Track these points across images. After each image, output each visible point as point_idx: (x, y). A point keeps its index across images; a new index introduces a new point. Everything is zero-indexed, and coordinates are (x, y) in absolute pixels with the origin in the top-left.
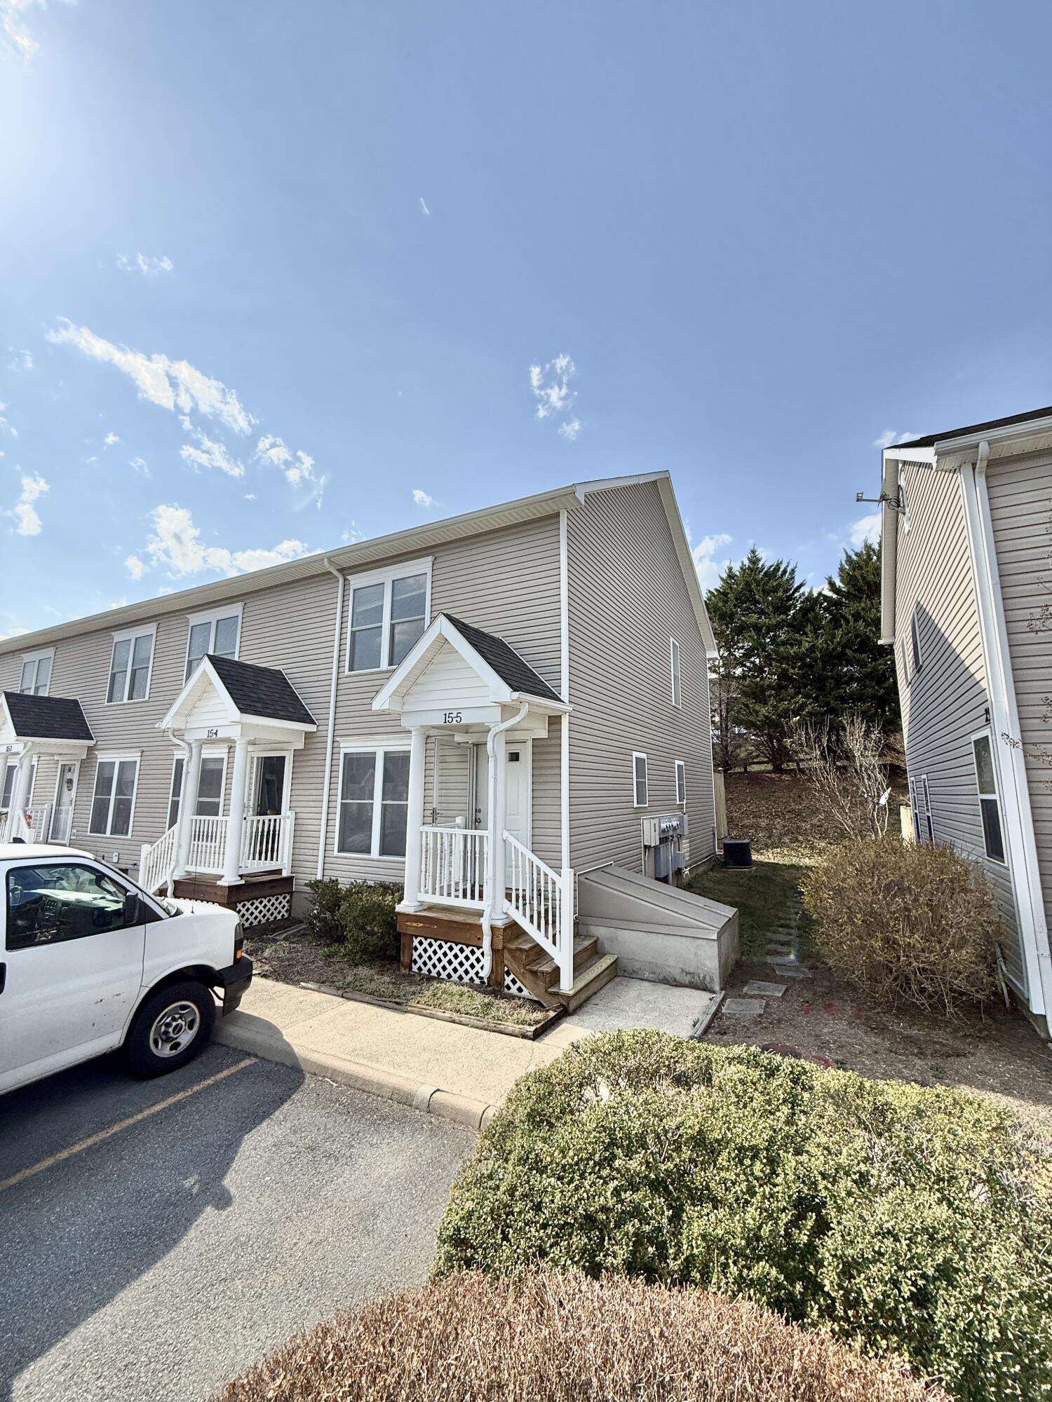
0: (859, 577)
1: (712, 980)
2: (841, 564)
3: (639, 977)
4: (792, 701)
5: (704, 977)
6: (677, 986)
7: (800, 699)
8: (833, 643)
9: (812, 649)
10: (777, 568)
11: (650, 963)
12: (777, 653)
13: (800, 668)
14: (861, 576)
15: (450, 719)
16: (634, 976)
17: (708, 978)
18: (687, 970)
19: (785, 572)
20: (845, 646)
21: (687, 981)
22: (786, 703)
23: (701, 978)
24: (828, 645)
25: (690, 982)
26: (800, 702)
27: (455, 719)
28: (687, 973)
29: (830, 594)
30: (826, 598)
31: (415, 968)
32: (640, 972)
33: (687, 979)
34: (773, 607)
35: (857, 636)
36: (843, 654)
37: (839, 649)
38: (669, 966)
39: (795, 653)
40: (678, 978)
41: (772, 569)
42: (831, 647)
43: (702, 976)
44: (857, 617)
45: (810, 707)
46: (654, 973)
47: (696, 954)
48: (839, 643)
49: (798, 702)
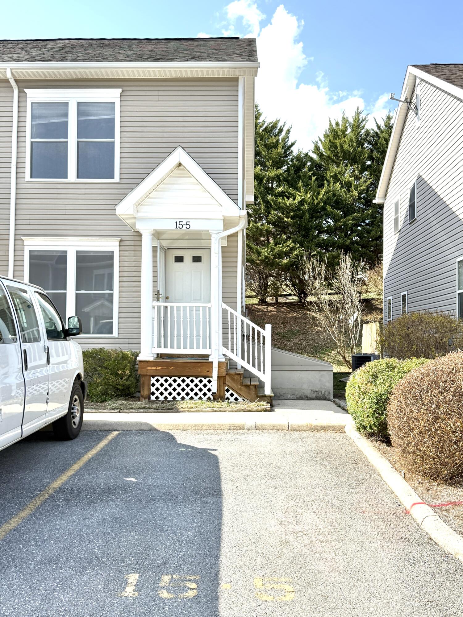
0: (339, 146)
1: (329, 393)
2: (326, 132)
3: (284, 398)
4: (285, 245)
5: (325, 393)
6: (308, 400)
7: (290, 243)
8: (317, 199)
9: (302, 202)
10: (274, 127)
11: (291, 389)
12: (275, 202)
13: (292, 218)
14: (340, 144)
15: (181, 226)
16: (281, 398)
17: (327, 393)
18: (315, 390)
19: (281, 130)
20: (325, 203)
21: (314, 397)
22: (281, 246)
23: (323, 393)
24: (314, 200)
25: (316, 397)
26: (291, 246)
27: (184, 227)
28: (314, 392)
29: (315, 156)
30: (311, 159)
31: (153, 398)
32: (284, 395)
33: (314, 395)
34: (273, 162)
35: (334, 195)
36: (324, 208)
37: (322, 204)
38: (303, 389)
39: (290, 204)
40: (308, 396)
41: (270, 126)
42: (316, 202)
43: (323, 392)
44: (336, 178)
45: (298, 251)
46: (294, 394)
47: (320, 380)
48: (322, 199)
49: (289, 246)
